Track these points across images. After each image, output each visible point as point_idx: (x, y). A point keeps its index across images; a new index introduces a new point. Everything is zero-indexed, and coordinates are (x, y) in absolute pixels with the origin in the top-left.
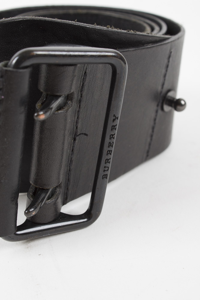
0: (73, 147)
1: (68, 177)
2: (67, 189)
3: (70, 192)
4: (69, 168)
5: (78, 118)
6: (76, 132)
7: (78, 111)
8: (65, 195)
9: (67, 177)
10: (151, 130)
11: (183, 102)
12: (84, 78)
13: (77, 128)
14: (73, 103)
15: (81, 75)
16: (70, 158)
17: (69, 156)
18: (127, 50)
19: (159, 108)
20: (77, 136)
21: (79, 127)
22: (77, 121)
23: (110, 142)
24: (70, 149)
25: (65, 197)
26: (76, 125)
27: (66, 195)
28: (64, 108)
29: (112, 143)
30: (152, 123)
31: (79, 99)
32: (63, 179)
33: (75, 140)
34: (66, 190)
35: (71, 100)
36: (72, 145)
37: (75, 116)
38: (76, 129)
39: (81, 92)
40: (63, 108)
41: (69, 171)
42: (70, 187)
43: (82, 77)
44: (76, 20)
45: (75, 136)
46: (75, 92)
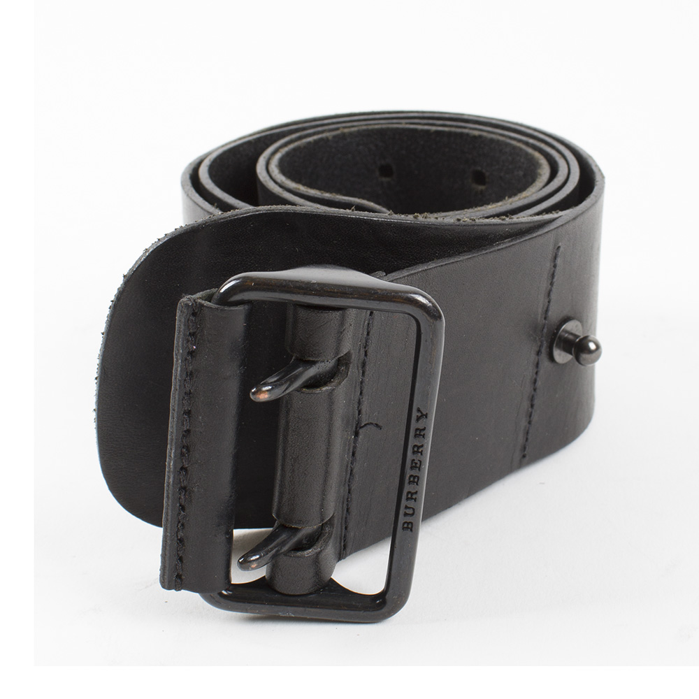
0: (355, 447)
1: (347, 505)
2: (346, 528)
3: (352, 534)
4: (347, 488)
5: (361, 393)
6: (359, 422)
7: (361, 383)
8: (343, 541)
9: (345, 505)
10: (526, 404)
11: (592, 346)
12: (369, 324)
13: (360, 412)
14: (350, 370)
15: (364, 318)
16: (349, 469)
17: (347, 466)
18: (456, 260)
19: (544, 356)
20: (361, 427)
21: (363, 411)
22: (359, 400)
23: (414, 460)
24: (348, 453)
25: (342, 544)
26: (358, 407)
27: (345, 541)
28: (332, 382)
29: (419, 463)
30: (528, 389)
31: (361, 361)
32: (335, 510)
33: (357, 434)
34: (344, 530)
35: (347, 365)
36: (352, 445)
37: (355, 391)
38: (359, 415)
39: (365, 348)
40: (330, 382)
41: (349, 492)
42: (351, 526)
43: (364, 322)
44: (353, 208)
45: (356, 428)
46: (352, 351)
